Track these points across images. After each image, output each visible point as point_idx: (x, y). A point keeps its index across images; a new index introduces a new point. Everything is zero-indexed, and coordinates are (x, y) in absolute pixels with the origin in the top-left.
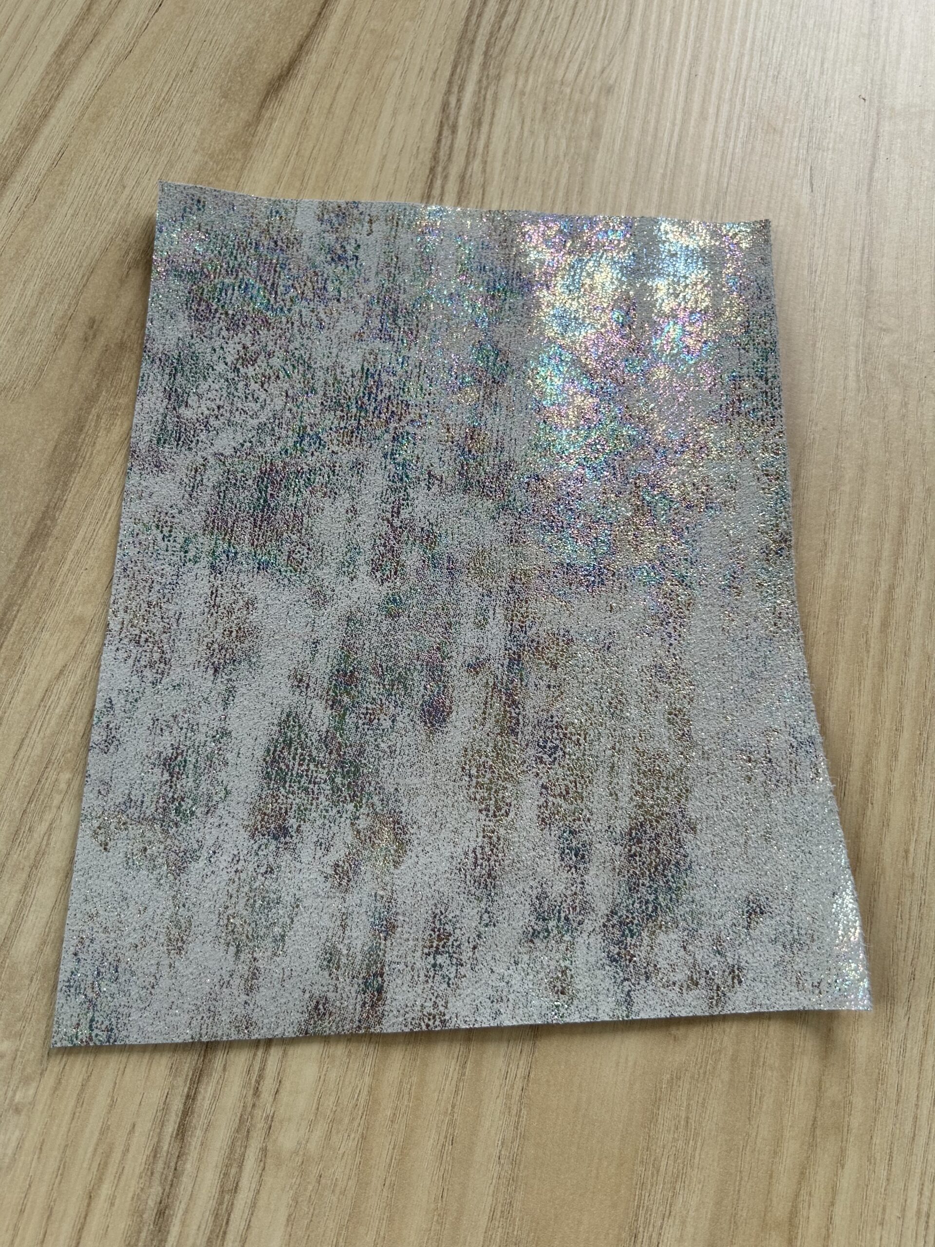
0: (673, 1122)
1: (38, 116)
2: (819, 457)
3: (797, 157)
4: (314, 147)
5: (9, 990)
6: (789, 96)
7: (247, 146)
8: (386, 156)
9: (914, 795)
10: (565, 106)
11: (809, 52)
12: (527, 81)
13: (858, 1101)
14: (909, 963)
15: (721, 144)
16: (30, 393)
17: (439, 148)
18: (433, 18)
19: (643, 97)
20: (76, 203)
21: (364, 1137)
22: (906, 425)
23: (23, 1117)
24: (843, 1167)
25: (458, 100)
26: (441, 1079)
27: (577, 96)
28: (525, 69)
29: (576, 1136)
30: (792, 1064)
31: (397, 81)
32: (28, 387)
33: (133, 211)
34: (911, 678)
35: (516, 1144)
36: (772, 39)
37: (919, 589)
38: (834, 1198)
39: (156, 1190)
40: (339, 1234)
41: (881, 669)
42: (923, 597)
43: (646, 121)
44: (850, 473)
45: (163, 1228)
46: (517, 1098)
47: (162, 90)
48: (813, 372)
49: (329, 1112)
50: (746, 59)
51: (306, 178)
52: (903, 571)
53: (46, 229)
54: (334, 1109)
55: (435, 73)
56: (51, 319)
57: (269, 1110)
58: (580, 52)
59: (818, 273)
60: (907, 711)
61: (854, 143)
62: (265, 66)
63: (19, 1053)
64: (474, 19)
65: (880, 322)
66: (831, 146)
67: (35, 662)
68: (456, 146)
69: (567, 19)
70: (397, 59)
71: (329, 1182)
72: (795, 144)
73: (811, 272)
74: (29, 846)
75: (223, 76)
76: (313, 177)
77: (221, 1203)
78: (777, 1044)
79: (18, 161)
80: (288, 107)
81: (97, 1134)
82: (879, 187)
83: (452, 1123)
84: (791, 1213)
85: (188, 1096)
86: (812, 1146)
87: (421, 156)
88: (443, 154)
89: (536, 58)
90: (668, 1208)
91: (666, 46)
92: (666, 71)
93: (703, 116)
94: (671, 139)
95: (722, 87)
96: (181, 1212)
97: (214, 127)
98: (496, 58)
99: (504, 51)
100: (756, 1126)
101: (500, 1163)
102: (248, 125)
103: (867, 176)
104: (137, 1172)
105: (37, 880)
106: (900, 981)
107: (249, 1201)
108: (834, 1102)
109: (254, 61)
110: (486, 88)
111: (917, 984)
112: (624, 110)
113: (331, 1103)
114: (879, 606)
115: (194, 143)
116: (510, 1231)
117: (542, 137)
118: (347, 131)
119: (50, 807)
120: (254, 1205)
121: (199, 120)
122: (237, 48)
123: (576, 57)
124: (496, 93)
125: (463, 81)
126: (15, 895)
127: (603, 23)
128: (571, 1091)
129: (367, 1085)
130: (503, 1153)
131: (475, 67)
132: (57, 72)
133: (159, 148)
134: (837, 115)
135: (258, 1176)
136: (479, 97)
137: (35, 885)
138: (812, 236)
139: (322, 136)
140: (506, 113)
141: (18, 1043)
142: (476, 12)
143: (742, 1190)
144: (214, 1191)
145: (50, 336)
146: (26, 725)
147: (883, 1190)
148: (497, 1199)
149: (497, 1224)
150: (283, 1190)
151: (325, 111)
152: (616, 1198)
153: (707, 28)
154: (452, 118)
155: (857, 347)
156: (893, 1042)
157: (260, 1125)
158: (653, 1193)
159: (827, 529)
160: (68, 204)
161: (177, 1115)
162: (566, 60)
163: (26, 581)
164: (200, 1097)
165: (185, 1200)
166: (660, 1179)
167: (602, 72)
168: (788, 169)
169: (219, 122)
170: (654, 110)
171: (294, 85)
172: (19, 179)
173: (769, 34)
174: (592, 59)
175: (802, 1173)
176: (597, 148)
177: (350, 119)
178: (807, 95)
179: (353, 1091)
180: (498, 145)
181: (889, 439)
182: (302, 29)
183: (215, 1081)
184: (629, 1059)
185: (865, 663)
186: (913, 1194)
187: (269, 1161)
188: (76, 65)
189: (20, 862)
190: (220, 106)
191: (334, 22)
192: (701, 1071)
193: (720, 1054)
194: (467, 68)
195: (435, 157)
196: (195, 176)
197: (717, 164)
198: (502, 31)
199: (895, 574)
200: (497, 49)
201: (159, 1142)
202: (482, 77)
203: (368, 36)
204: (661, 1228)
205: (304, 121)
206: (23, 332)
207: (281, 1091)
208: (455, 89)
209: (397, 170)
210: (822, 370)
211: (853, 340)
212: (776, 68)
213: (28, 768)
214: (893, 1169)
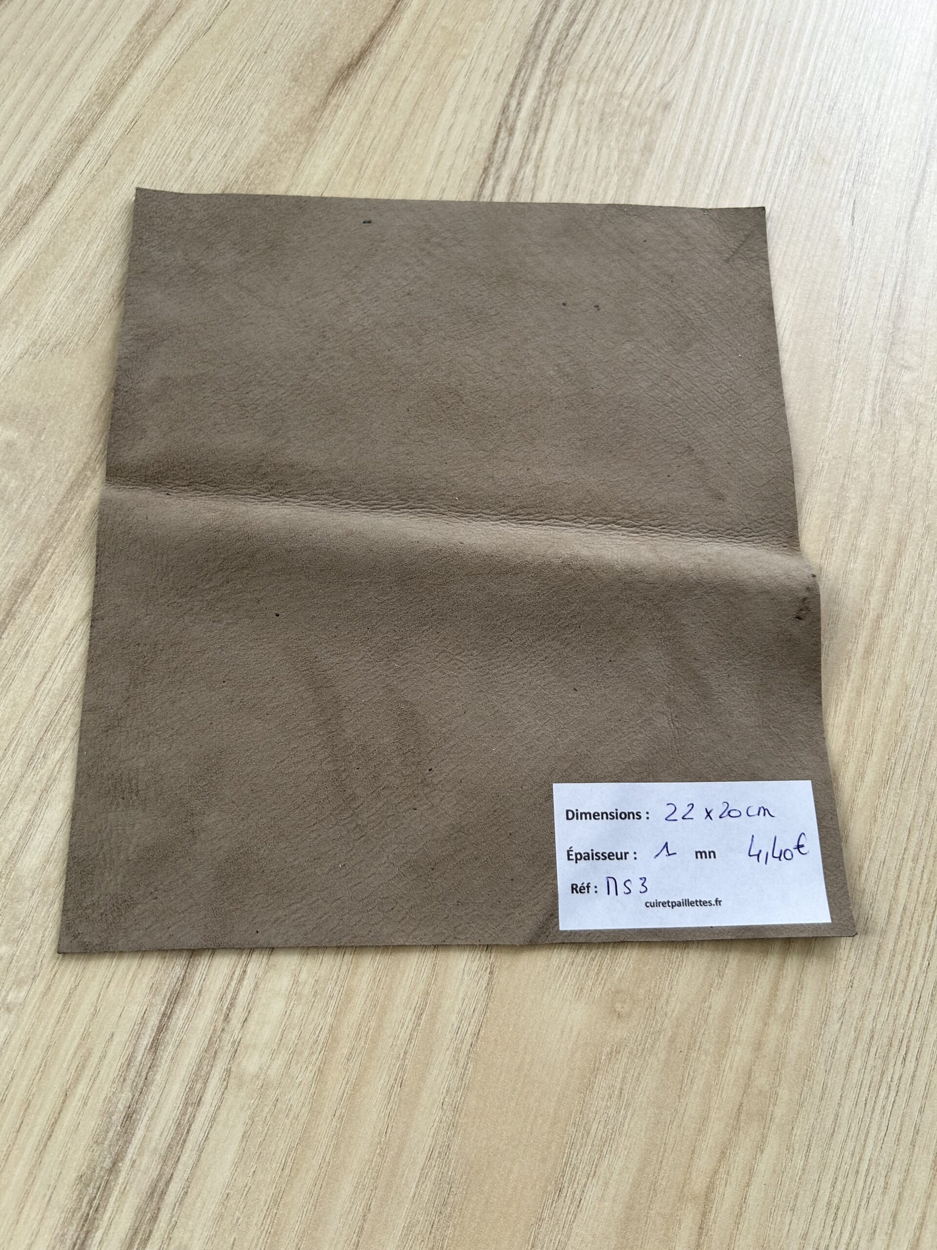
0: (608, 1091)
1: (116, 84)
2: (826, 484)
3: (843, 189)
4: (375, 137)
5: (12, 900)
6: (842, 129)
7: (311, 130)
8: (443, 152)
9: (875, 815)
10: (621, 119)
11: (867, 86)
12: (587, 91)
13: (784, 1094)
14: (849, 972)
15: (769, 170)
16: (84, 350)
17: (494, 149)
18: (504, 20)
19: (698, 117)
20: (144, 171)
21: (320, 1071)
22: (914, 462)
23: (13, 1016)
24: (762, 1151)
25: (519, 104)
26: (397, 1027)
27: (634, 110)
28: (587, 78)
29: (516, 1093)
30: (726, 1051)
31: (461, 80)
32: (82, 344)
33: (197, 183)
34: (888, 704)
35: (459, 1094)
36: (832, 69)
37: (906, 621)
38: (750, 1180)
39: (125, 1096)
40: (288, 1155)
41: (859, 694)
42: (909, 629)
43: (698, 141)
44: (854, 503)
45: (129, 1130)
46: (466, 1052)
47: (236, 68)
48: (830, 402)
49: (291, 1044)
50: (805, 87)
51: (364, 167)
52: (893, 602)
53: (113, 194)
54: (296, 1042)
55: (499, 75)
56: (110, 280)
57: (236, 1035)
58: (642, 67)
59: (848, 305)
60: (879, 737)
61: (901, 180)
62: (337, 53)
63: (15, 958)
64: (543, 24)
65: (902, 359)
66: (877, 181)
67: (64, 602)
68: (512, 148)
69: (633, 32)
70: (464, 57)
71: (284, 1107)
72: (842, 176)
73: (841, 304)
74: (42, 772)
75: (296, 59)
76: (371, 167)
77: (184, 1114)
78: (714, 1032)
79: (93, 125)
80: (354, 95)
81: (78, 1038)
82: (919, 227)
83: (402, 1068)
84: (708, 1188)
85: (164, 1015)
86: (736, 1128)
87: (476, 156)
88: (497, 157)
89: (598, 69)
90: (593, 1168)
91: (727, 68)
92: (724, 92)
93: (755, 140)
94: (721, 160)
95: (777, 113)
96: (146, 1118)
97: (282, 110)
98: (559, 65)
99: (568, 58)
100: (684, 1104)
101: (442, 1109)
102: (314, 110)
103: (908, 215)
104: (111, 1077)
105: (46, 804)
106: (838, 987)
107: (210, 1115)
108: (761, 1091)
109: (326, 48)
110: (547, 94)
111: (854, 992)
112: (679, 128)
113: (293, 1036)
114: (865, 633)
115: (261, 123)
116: (445, 1171)
117: (596, 147)
118: (407, 124)
119: (65, 738)
120: (213, 1119)
121: (268, 101)
122: (311, 34)
123: (638, 70)
124: (556, 100)
125: (526, 84)
126: (26, 814)
127: (668, 40)
128: (516, 1052)
129: (328, 1024)
130: (446, 1100)
131: (539, 73)
132: (138, 41)
133: (227, 125)
134: (886, 151)
135: (220, 1093)
136: (539, 103)
137: (44, 808)
138: (846, 269)
139: (383, 128)
140: (563, 119)
141: (15, 949)
142: (546, 18)
143: (665, 1161)
144: (179, 1102)
145: (107, 296)
146: (49, 660)
147: (798, 1179)
148: (436, 1141)
149: (434, 1163)
150: (242, 1108)
151: (389, 103)
152: (546, 1153)
153: (770, 53)
154: (510, 120)
155: (877, 381)
156: (824, 1043)
157: (228, 1047)
158: (581, 1153)
159: (824, 554)
160: (136, 171)
161: (152, 1030)
162: (628, 73)
163: (63, 526)
164: (174, 1017)
165: (152, 1107)
166: (590, 1141)
167: (662, 88)
168: (832, 200)
169: (287, 105)
170: (708, 130)
171: (362, 74)
172: (92, 142)
173: (831, 64)
174: (653, 74)
175: (723, 1153)
176: (648, 163)
177: (412, 114)
178: (860, 129)
179: (315, 1028)
180: (552, 152)
181: (896, 473)
182: (376, 20)
183: (190, 1004)
184: (574, 1029)
185: (844, 686)
186: (826, 1186)
187: (232, 1081)
188: (157, 37)
189: (33, 785)
190: (290, 88)
191: (407, 16)
192: (640, 1048)
193: (660, 1034)
194: (531, 73)
195: (490, 159)
196: (259, 156)
197: (763, 189)
198: (569, 39)
199: (884, 605)
200: (562, 57)
201: (133, 1052)
202: (544, 83)
203: (439, 32)
204: (585, 1186)
205: (369, 110)
206: (82, 291)
207: (249, 1019)
208: (517, 92)
209: (451, 167)
210: (840, 400)
211: (873, 374)
212: (832, 99)
213: (48, 699)
214: (810, 1160)
